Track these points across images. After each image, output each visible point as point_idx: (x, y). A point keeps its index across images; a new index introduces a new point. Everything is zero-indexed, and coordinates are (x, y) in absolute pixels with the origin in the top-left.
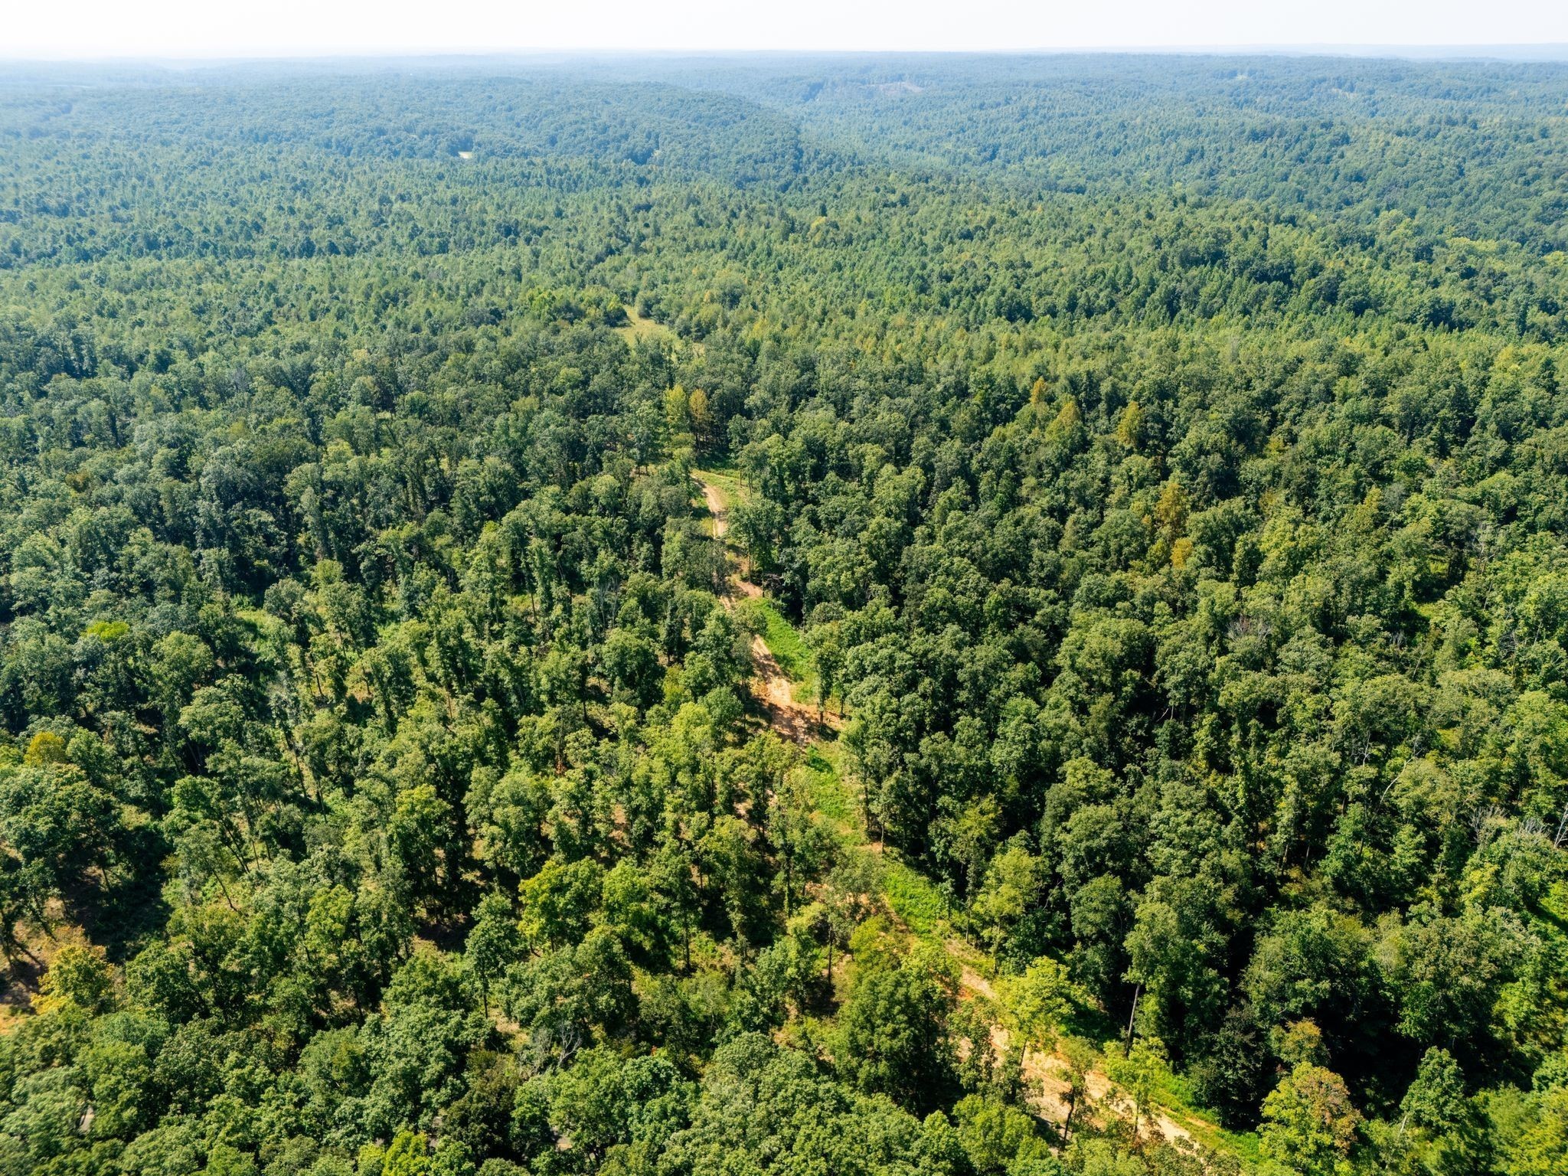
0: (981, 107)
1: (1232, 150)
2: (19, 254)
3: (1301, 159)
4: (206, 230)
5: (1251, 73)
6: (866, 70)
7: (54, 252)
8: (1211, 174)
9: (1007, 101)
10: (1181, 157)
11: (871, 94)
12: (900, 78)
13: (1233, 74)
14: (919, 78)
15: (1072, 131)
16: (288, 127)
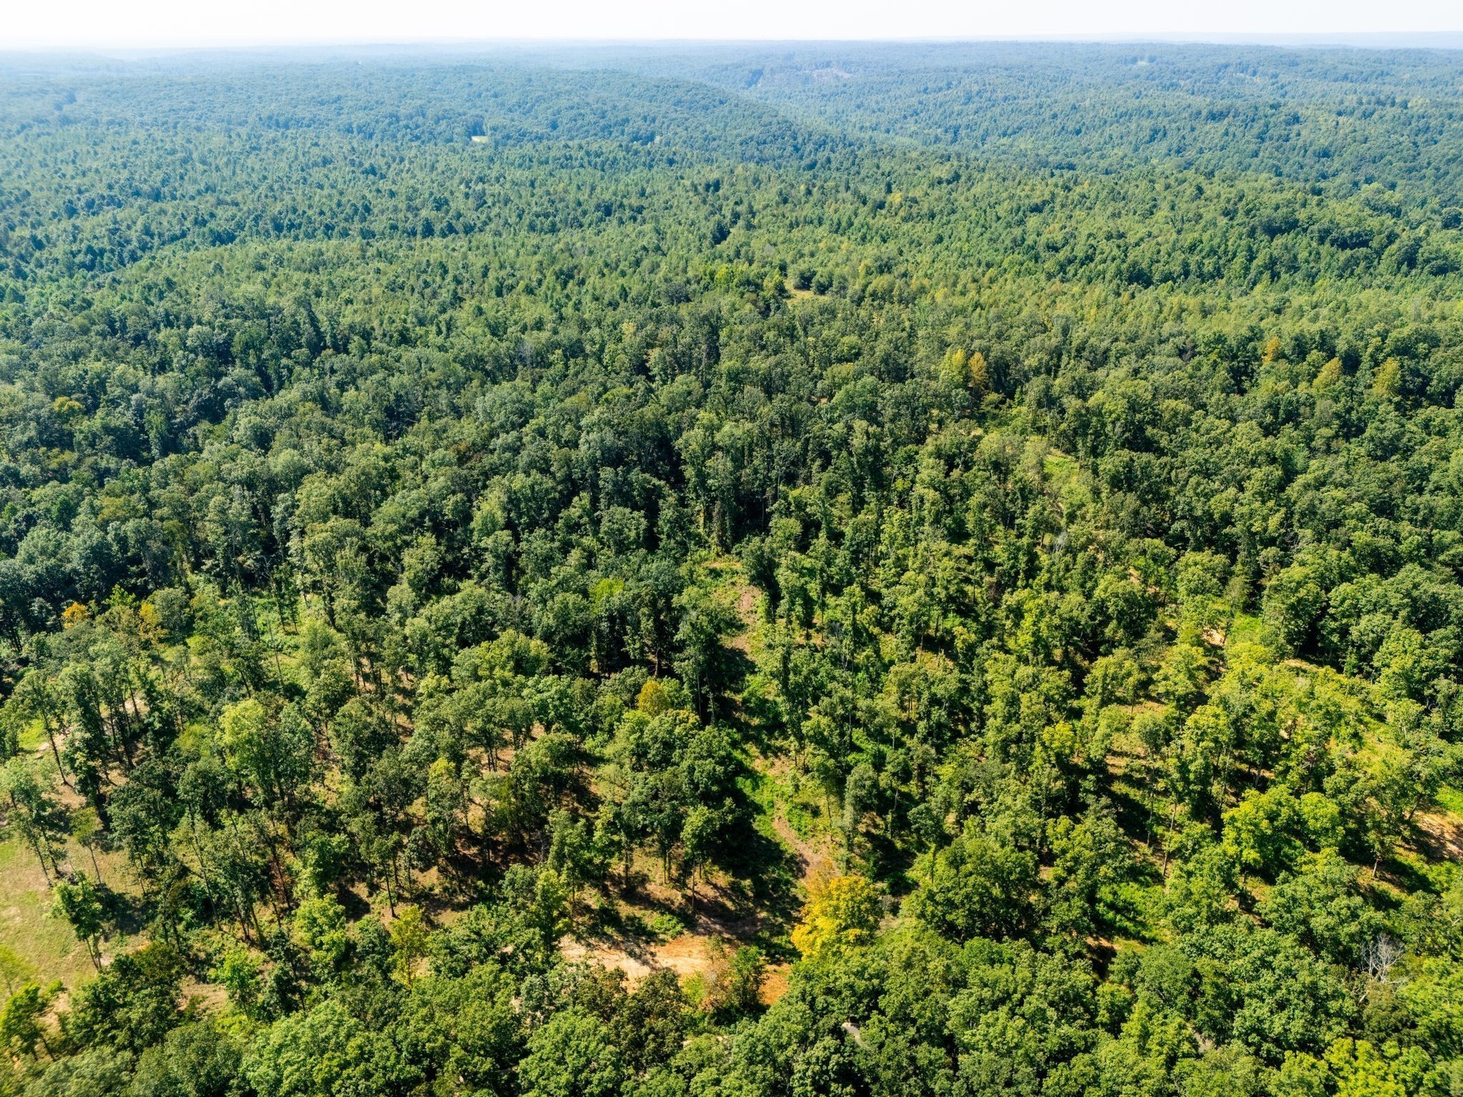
0: (925, 90)
1: (1193, 129)
2: (152, 236)
3: (1261, 138)
4: (322, 213)
5: (1152, 60)
6: (789, 57)
7: (184, 235)
8: (1178, 152)
9: (949, 86)
10: (1146, 134)
11: (807, 80)
12: (828, 65)
13: (1134, 60)
14: (846, 65)
15: (1026, 113)
16: (304, 113)
